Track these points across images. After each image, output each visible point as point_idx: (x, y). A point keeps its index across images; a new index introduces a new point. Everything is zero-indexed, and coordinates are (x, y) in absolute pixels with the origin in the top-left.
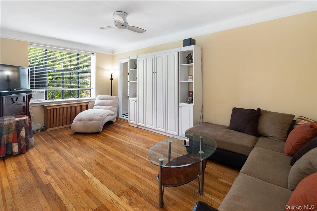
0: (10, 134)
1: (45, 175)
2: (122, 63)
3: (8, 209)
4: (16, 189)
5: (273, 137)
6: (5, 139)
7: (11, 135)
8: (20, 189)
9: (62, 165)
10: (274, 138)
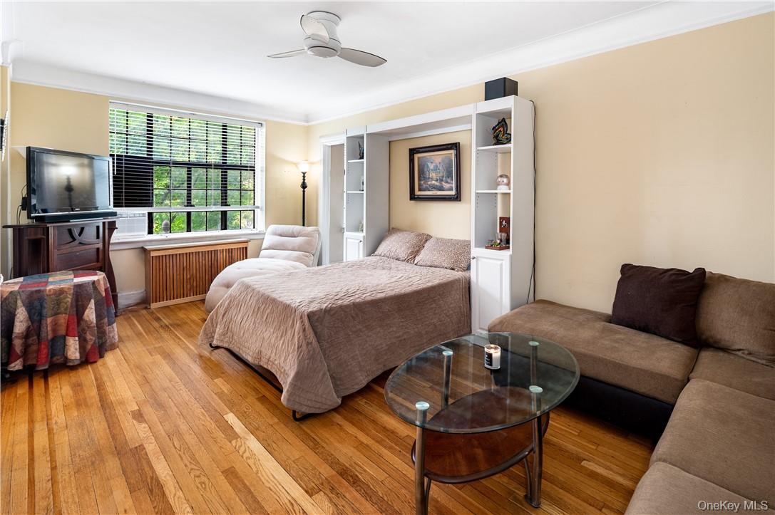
0: (60, 315)
1: (134, 422)
2: (329, 146)
3: (37, 508)
4: (63, 455)
5: (746, 352)
6: (49, 328)
7: (63, 319)
8: (72, 455)
9: (177, 397)
10: (750, 354)
